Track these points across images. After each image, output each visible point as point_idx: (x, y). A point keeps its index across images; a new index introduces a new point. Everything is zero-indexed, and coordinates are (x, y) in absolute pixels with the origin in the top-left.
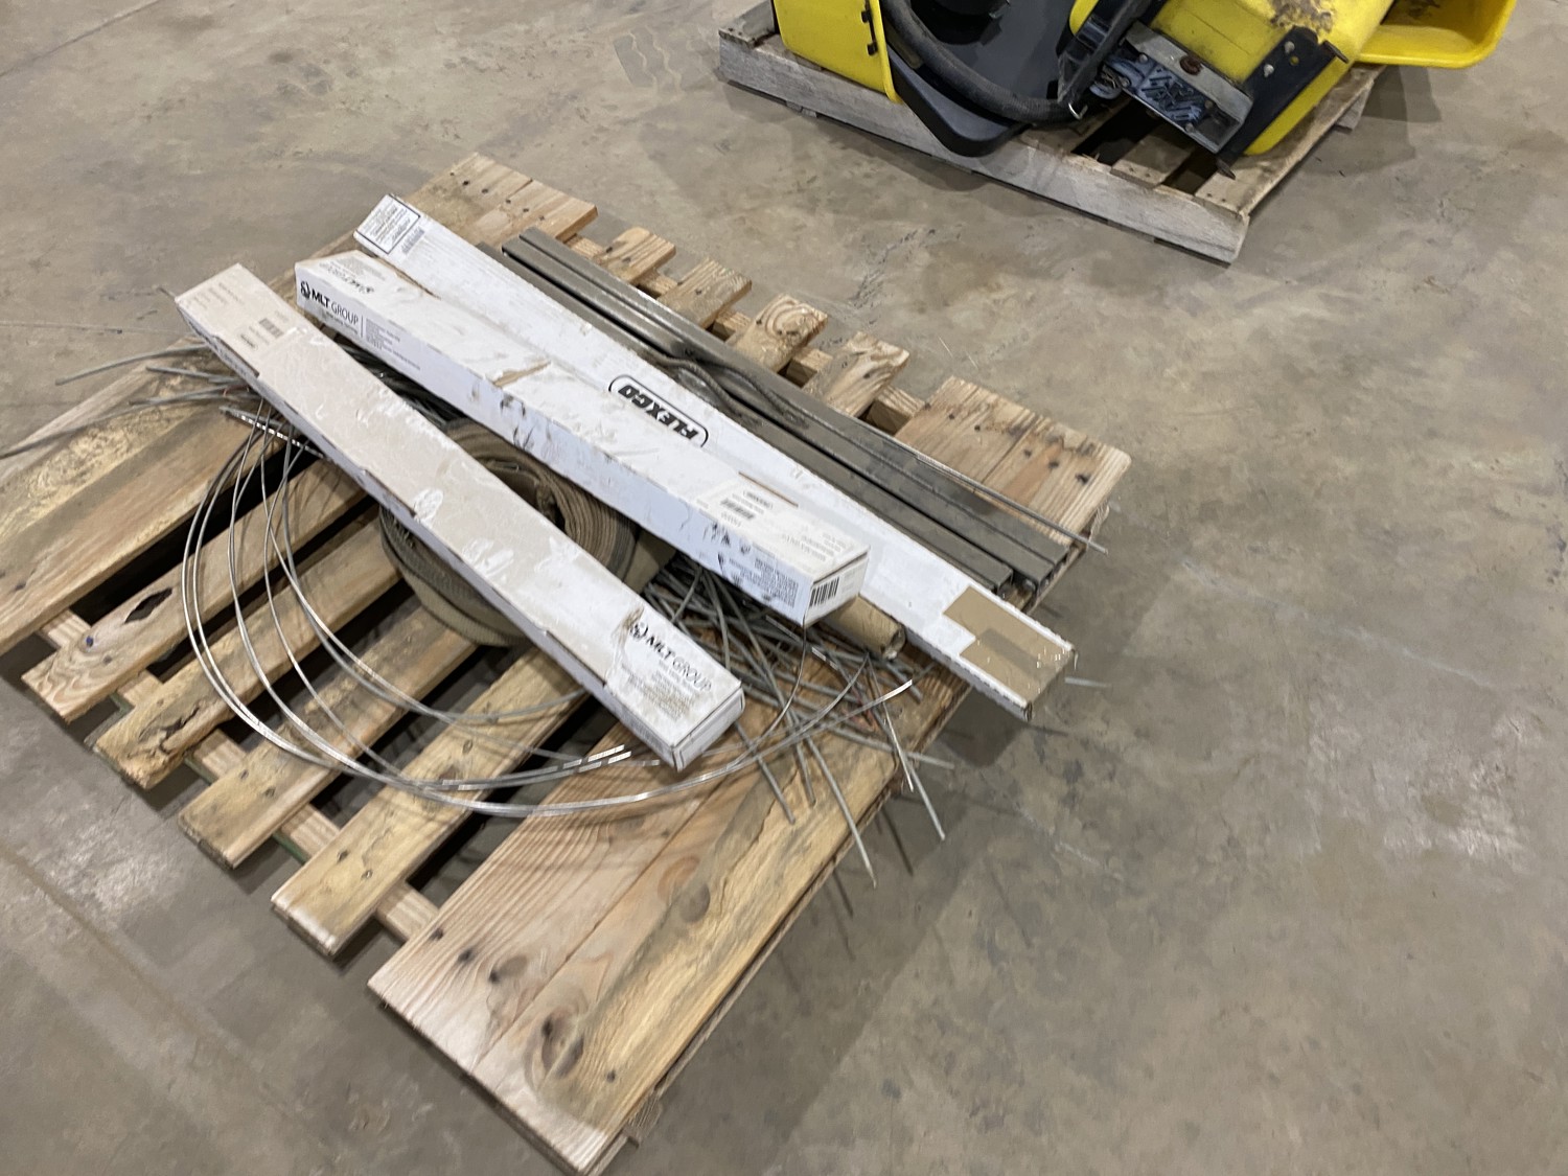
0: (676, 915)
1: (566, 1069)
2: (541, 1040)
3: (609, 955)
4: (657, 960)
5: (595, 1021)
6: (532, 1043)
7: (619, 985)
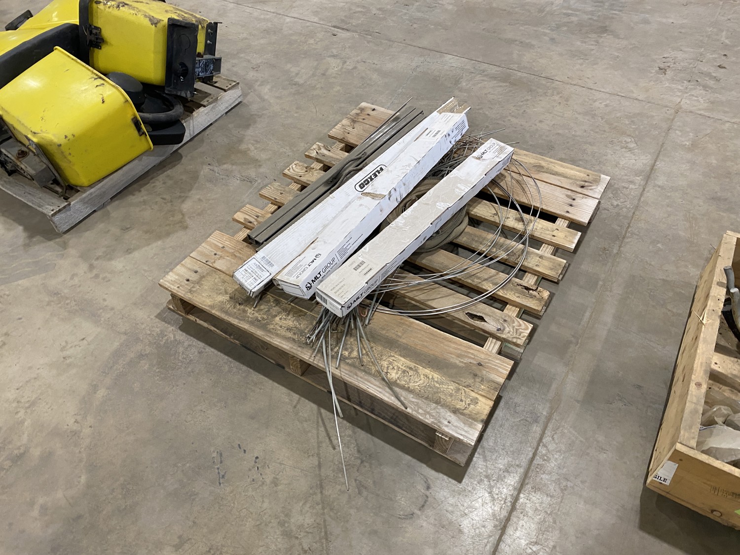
0: (543, 170)
1: (590, 183)
2: (585, 188)
3: (559, 180)
4: (556, 172)
5: (577, 180)
6: (587, 189)
7: (566, 177)
